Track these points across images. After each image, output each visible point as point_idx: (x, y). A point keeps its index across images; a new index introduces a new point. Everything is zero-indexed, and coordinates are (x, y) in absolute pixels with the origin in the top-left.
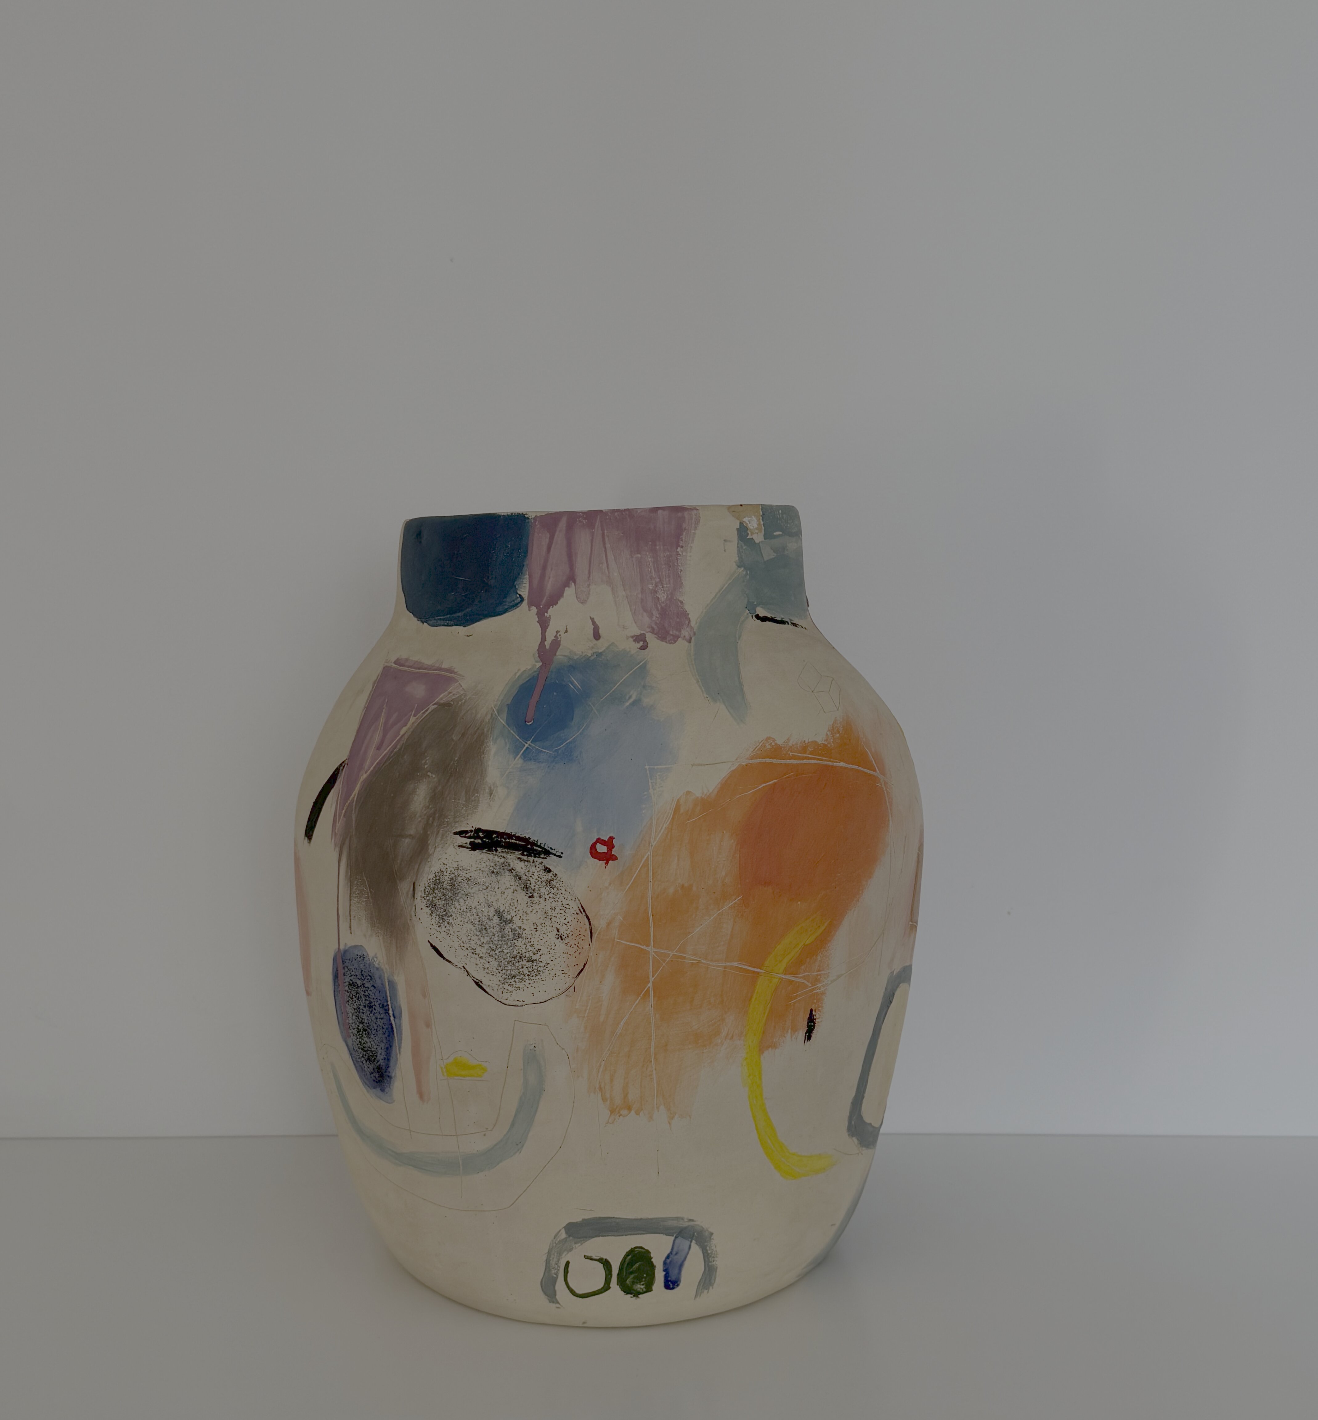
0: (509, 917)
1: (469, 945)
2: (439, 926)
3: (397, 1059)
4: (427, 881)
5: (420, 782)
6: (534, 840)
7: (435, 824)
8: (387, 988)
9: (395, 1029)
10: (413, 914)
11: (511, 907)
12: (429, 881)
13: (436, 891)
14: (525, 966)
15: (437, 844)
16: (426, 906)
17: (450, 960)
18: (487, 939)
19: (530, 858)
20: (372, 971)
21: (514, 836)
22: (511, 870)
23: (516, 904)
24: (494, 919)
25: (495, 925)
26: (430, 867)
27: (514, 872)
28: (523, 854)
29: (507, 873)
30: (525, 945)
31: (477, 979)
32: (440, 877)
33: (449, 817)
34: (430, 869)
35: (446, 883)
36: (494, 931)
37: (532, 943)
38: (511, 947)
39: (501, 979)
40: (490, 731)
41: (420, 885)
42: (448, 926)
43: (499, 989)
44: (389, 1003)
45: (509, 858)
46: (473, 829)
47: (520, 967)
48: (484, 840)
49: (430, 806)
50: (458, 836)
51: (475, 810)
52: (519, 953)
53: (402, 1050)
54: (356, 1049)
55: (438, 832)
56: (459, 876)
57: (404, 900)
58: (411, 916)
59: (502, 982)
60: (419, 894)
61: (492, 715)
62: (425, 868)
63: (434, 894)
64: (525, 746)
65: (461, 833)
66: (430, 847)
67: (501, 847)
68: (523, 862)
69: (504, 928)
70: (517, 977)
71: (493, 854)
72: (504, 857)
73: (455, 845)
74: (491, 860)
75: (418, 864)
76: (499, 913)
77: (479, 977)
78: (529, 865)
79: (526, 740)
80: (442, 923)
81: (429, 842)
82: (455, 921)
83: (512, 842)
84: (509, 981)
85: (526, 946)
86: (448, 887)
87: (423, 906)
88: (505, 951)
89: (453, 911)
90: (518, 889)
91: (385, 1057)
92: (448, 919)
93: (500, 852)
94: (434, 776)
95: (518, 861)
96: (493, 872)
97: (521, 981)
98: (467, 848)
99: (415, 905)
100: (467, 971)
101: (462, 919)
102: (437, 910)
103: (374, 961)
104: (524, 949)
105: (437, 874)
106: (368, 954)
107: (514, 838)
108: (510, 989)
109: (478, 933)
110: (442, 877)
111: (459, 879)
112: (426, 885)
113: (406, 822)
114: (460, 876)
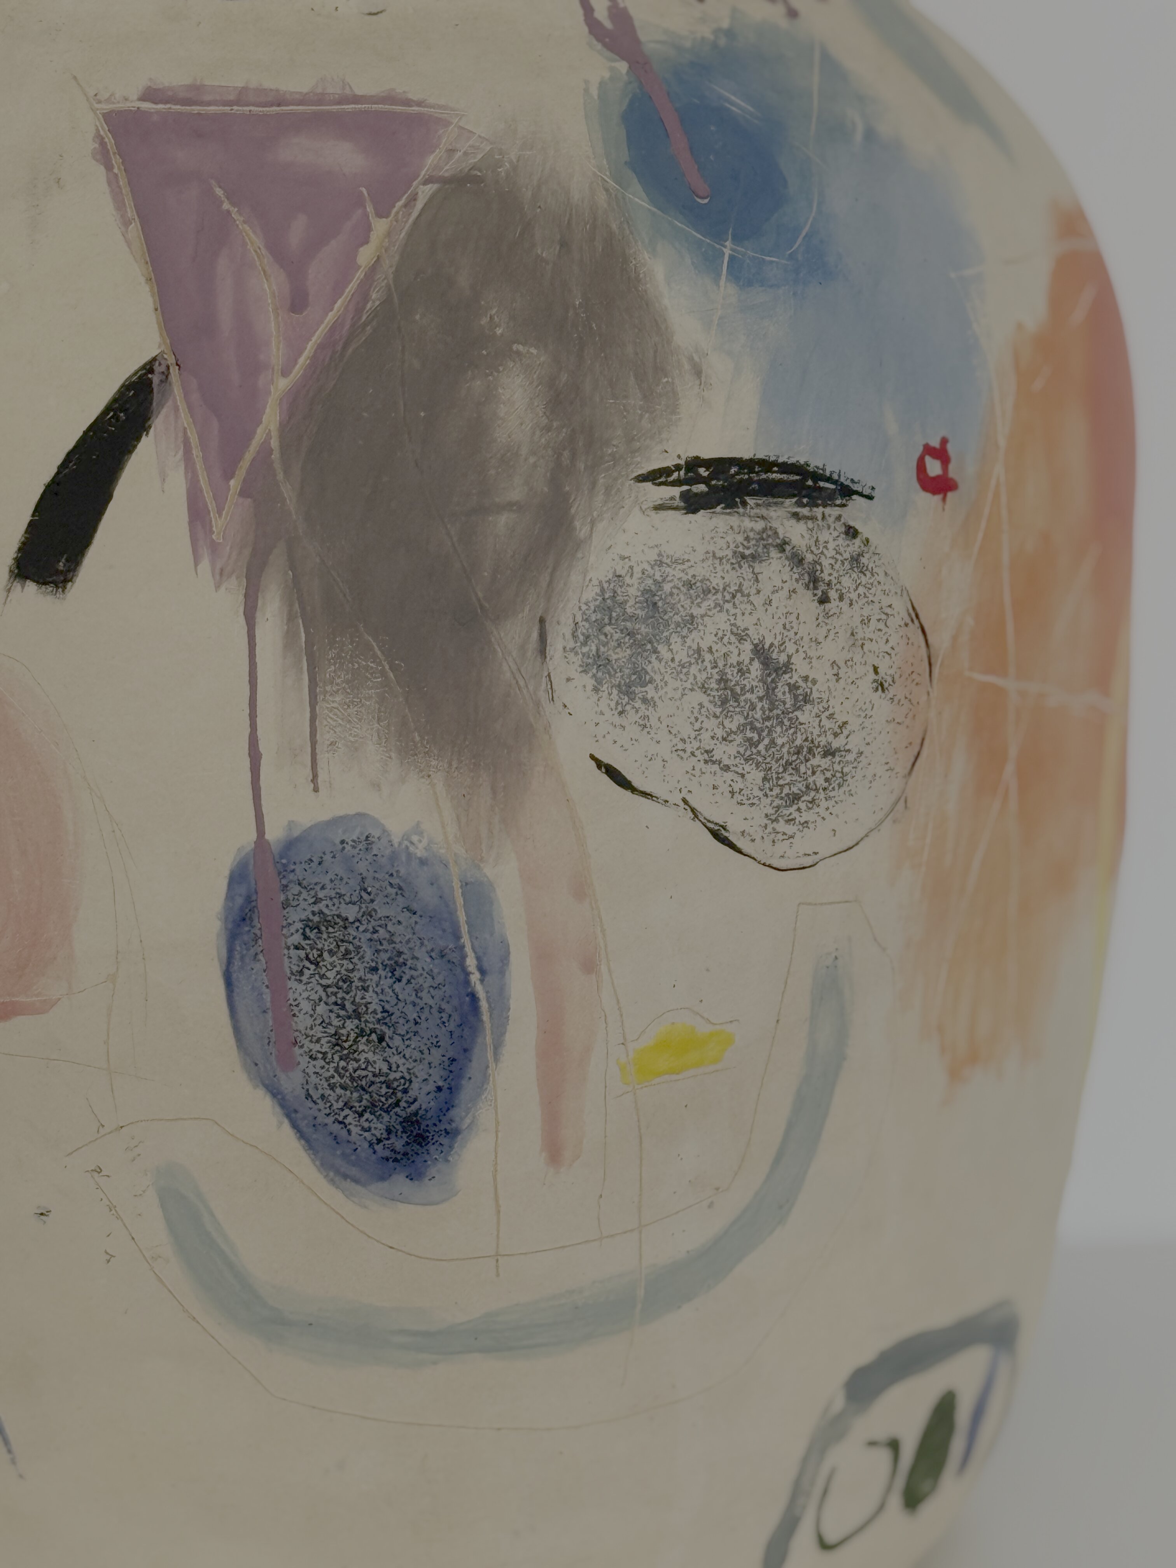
0: (783, 658)
1: (696, 744)
2: (621, 713)
3: (485, 1078)
4: (580, 608)
5: (498, 372)
6: (817, 467)
7: (581, 466)
8: (460, 901)
9: (484, 1004)
10: (543, 696)
11: (786, 633)
12: (584, 607)
13: (608, 629)
14: (820, 769)
15: (595, 514)
16: (581, 669)
17: (648, 790)
18: (739, 720)
19: (815, 509)
20: (403, 871)
21: (775, 464)
22: (781, 547)
23: (794, 625)
24: (752, 669)
25: (755, 684)
26: (585, 573)
27: (788, 548)
28: (800, 504)
29: (774, 553)
30: (818, 720)
31: (716, 824)
32: (615, 592)
33: (614, 443)
34: (585, 576)
35: (631, 602)
36: (753, 697)
37: (831, 711)
38: (791, 728)
39: (770, 811)
40: (625, 226)
41: (558, 623)
42: (643, 707)
43: (765, 836)
44: (466, 940)
45: (774, 518)
46: (682, 462)
47: (809, 772)
48: (713, 482)
49: (555, 424)
50: (649, 485)
51: (674, 417)
52: (806, 740)
53: (507, 1051)
54: (316, 1095)
55: (594, 484)
56: (664, 580)
57: (514, 667)
58: (538, 704)
59: (773, 817)
60: (558, 643)
61: (607, 190)
62: (569, 575)
63: (602, 637)
64: (724, 254)
65: (656, 477)
66: (577, 524)
67: (753, 494)
68: (802, 522)
69: (774, 685)
70: (803, 799)
71: (737, 513)
72: (763, 518)
73: (644, 507)
74: (736, 528)
75: (549, 570)
76: (761, 652)
77: (717, 816)
78: (816, 527)
79: (719, 237)
80: (628, 703)
81: (573, 511)
82: (661, 692)
83: (773, 479)
84: (786, 812)
85: (820, 721)
86: (639, 612)
87: (574, 671)
88: (779, 741)
89: (656, 668)
90: (800, 587)
91: (440, 1083)
92: (643, 689)
93: (753, 505)
94: (534, 351)
95: (793, 522)
96: (743, 557)
97: (810, 805)
98: (676, 508)
99: (549, 675)
100: (693, 810)
101: (678, 684)
102: (613, 673)
103: (412, 843)
104: (817, 727)
105: (606, 585)
106: (384, 831)
107: (775, 469)
108: (790, 829)
109: (718, 711)
110: (619, 591)
111: (667, 587)
112: (579, 618)
113: (492, 472)
114: (669, 578)
